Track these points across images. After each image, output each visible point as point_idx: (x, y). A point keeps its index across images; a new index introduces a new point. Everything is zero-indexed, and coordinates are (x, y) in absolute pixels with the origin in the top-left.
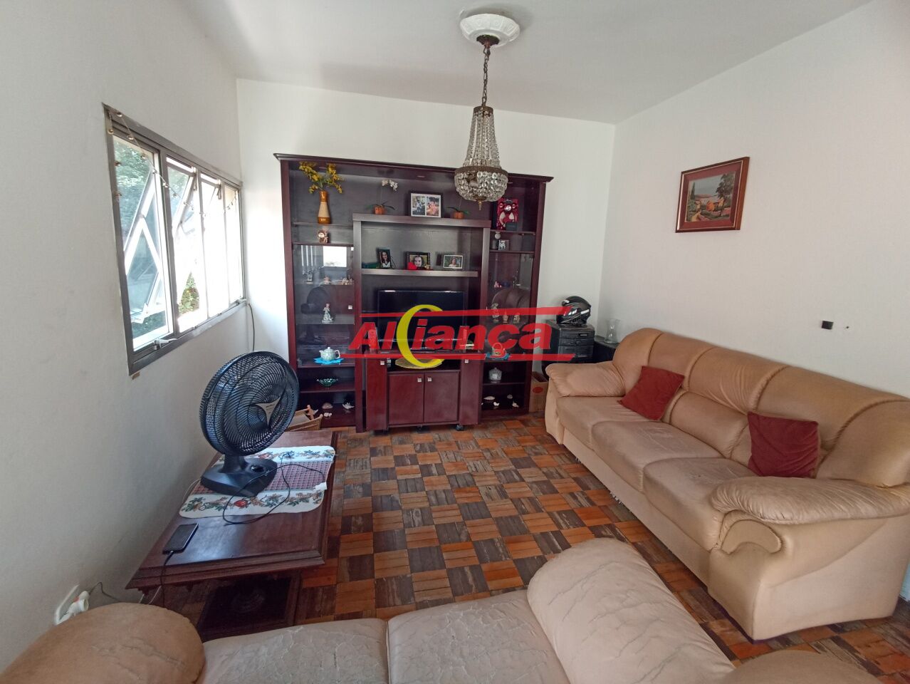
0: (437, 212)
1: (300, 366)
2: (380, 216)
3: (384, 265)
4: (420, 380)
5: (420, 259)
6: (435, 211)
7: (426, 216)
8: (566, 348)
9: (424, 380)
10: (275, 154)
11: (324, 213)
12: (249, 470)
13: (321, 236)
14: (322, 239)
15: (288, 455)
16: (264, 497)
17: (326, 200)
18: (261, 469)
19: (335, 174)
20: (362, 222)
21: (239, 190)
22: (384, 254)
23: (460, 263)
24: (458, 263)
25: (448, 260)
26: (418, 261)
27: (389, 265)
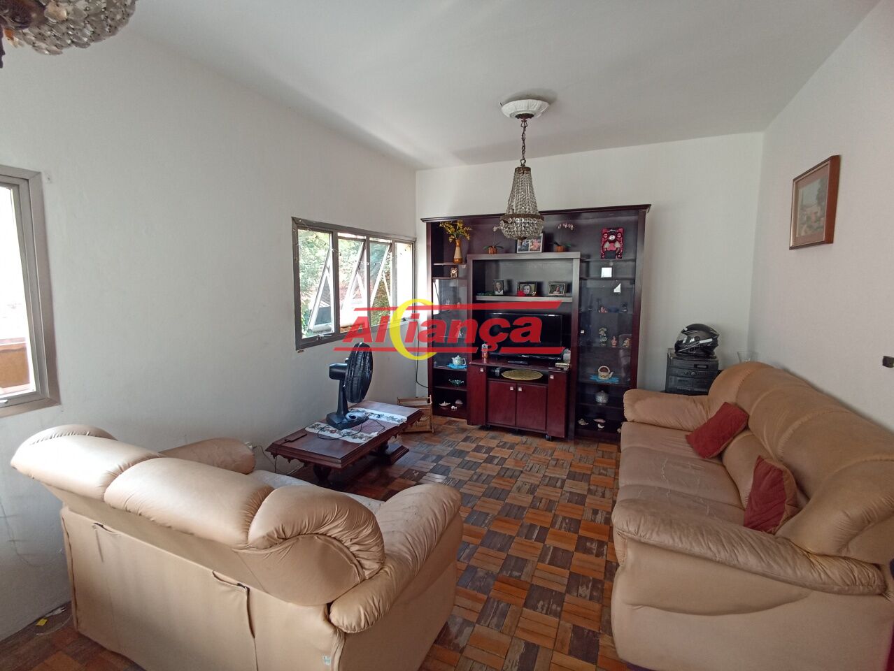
0: (539, 248)
1: (435, 367)
2: (492, 255)
3: (497, 293)
4: (512, 389)
5: (528, 287)
6: (537, 247)
7: (529, 252)
8: (679, 378)
9: (516, 389)
10: (421, 219)
11: (457, 255)
12: (348, 416)
13: (453, 272)
14: (453, 275)
15: (379, 416)
16: (345, 431)
17: (460, 246)
18: (354, 417)
19: (463, 227)
20: (474, 261)
21: (413, 243)
22: (498, 284)
23: (563, 289)
24: (561, 290)
25: (553, 288)
26: (527, 289)
27: (502, 293)
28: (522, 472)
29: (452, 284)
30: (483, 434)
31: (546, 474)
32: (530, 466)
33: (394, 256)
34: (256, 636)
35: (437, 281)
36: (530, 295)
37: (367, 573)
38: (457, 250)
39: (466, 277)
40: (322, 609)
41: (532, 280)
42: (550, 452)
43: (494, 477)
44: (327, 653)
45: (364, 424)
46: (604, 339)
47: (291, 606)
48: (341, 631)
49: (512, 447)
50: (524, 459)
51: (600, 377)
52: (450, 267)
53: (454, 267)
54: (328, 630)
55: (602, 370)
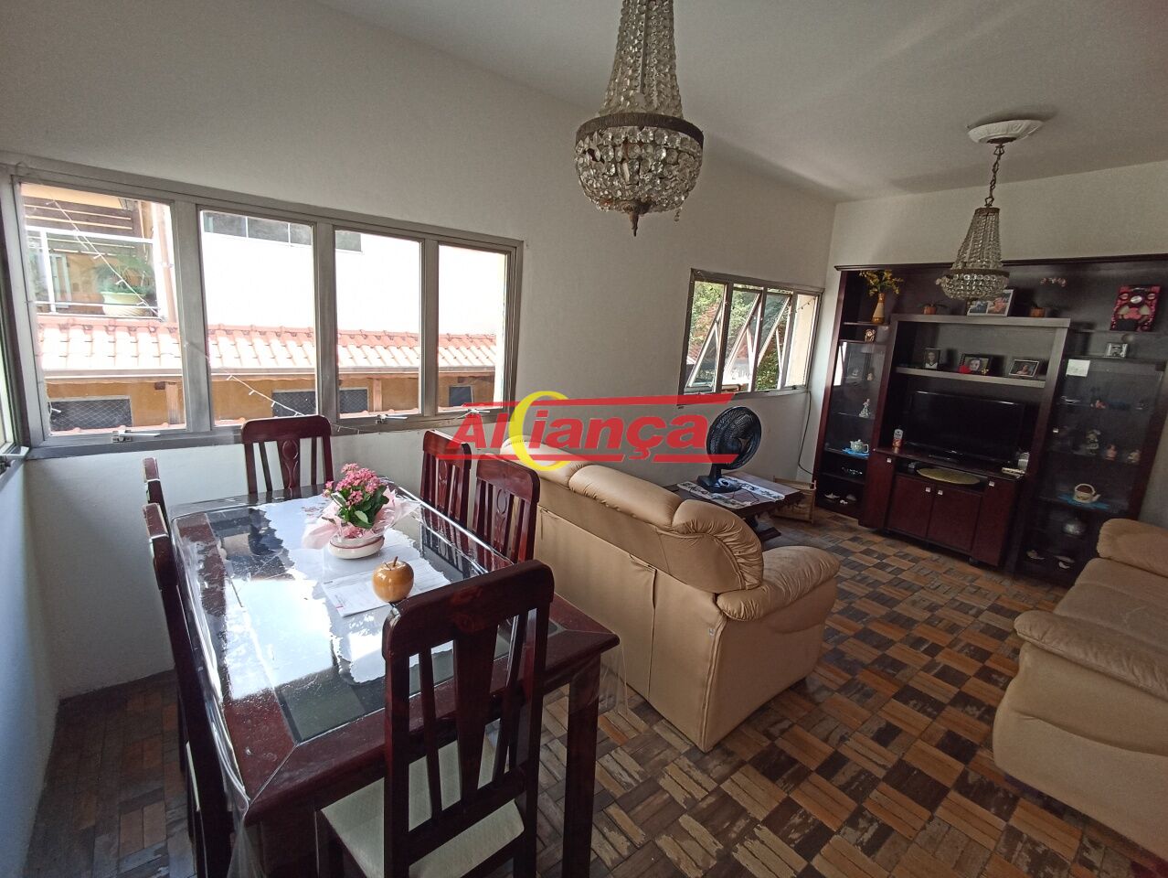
0: (1005, 311)
2: (929, 316)
3: (927, 366)
4: (928, 490)
5: (978, 362)
6: (1000, 308)
7: (988, 314)
9: (934, 492)
10: (835, 266)
11: (878, 313)
12: (720, 481)
13: (869, 334)
14: (869, 338)
15: (753, 489)
16: (716, 495)
17: (884, 301)
18: (726, 483)
19: (892, 277)
20: (899, 322)
21: (820, 295)
22: (931, 354)
23: (1033, 370)
24: (1031, 369)
25: (1018, 366)
26: (975, 364)
27: (935, 366)
28: (923, 588)
29: (865, 350)
30: (878, 539)
31: (957, 598)
32: (937, 584)
33: (793, 311)
34: (657, 607)
35: (845, 344)
36: (980, 373)
37: (747, 584)
38: (879, 306)
39: (886, 342)
40: (711, 596)
41: (987, 353)
42: (970, 578)
43: (884, 584)
44: (712, 626)
45: (736, 492)
46: (1095, 447)
47: (688, 588)
48: (725, 615)
49: (916, 560)
50: (931, 576)
51: (1075, 499)
52: (865, 329)
53: (872, 328)
54: (716, 611)
55: (1081, 489)
